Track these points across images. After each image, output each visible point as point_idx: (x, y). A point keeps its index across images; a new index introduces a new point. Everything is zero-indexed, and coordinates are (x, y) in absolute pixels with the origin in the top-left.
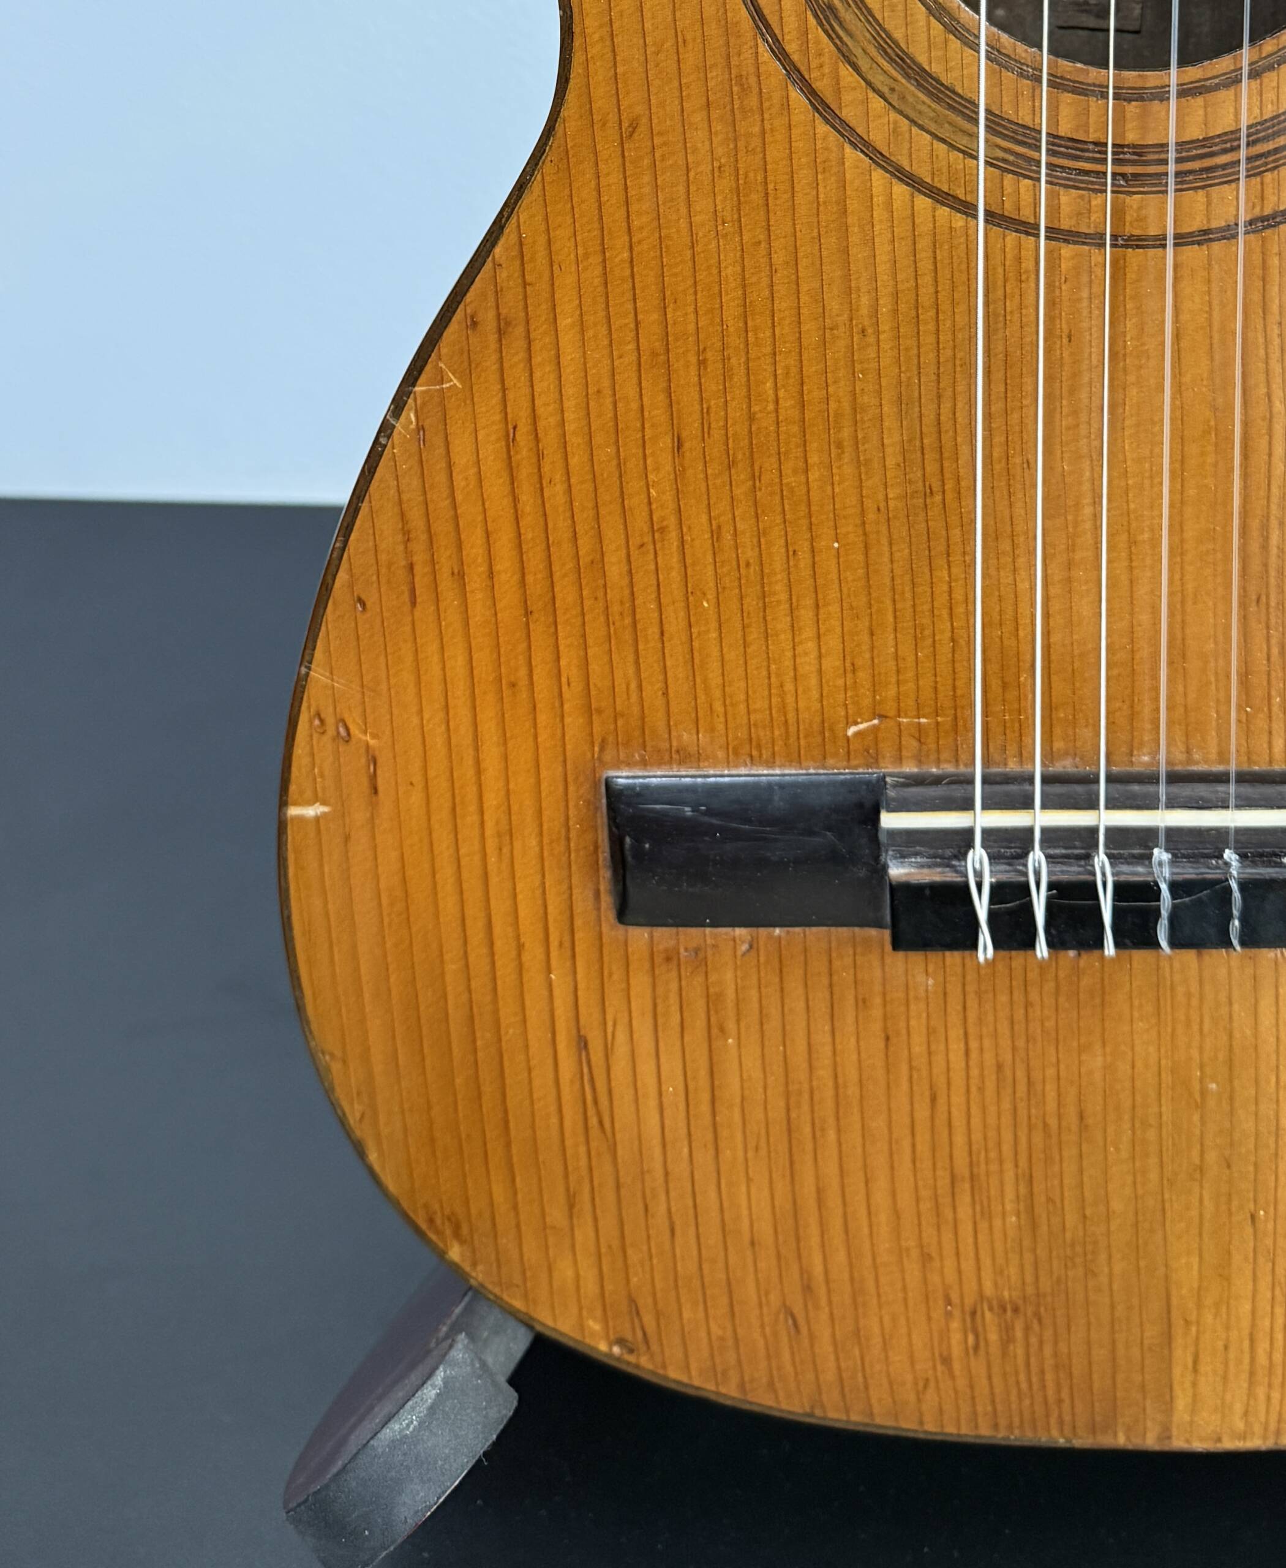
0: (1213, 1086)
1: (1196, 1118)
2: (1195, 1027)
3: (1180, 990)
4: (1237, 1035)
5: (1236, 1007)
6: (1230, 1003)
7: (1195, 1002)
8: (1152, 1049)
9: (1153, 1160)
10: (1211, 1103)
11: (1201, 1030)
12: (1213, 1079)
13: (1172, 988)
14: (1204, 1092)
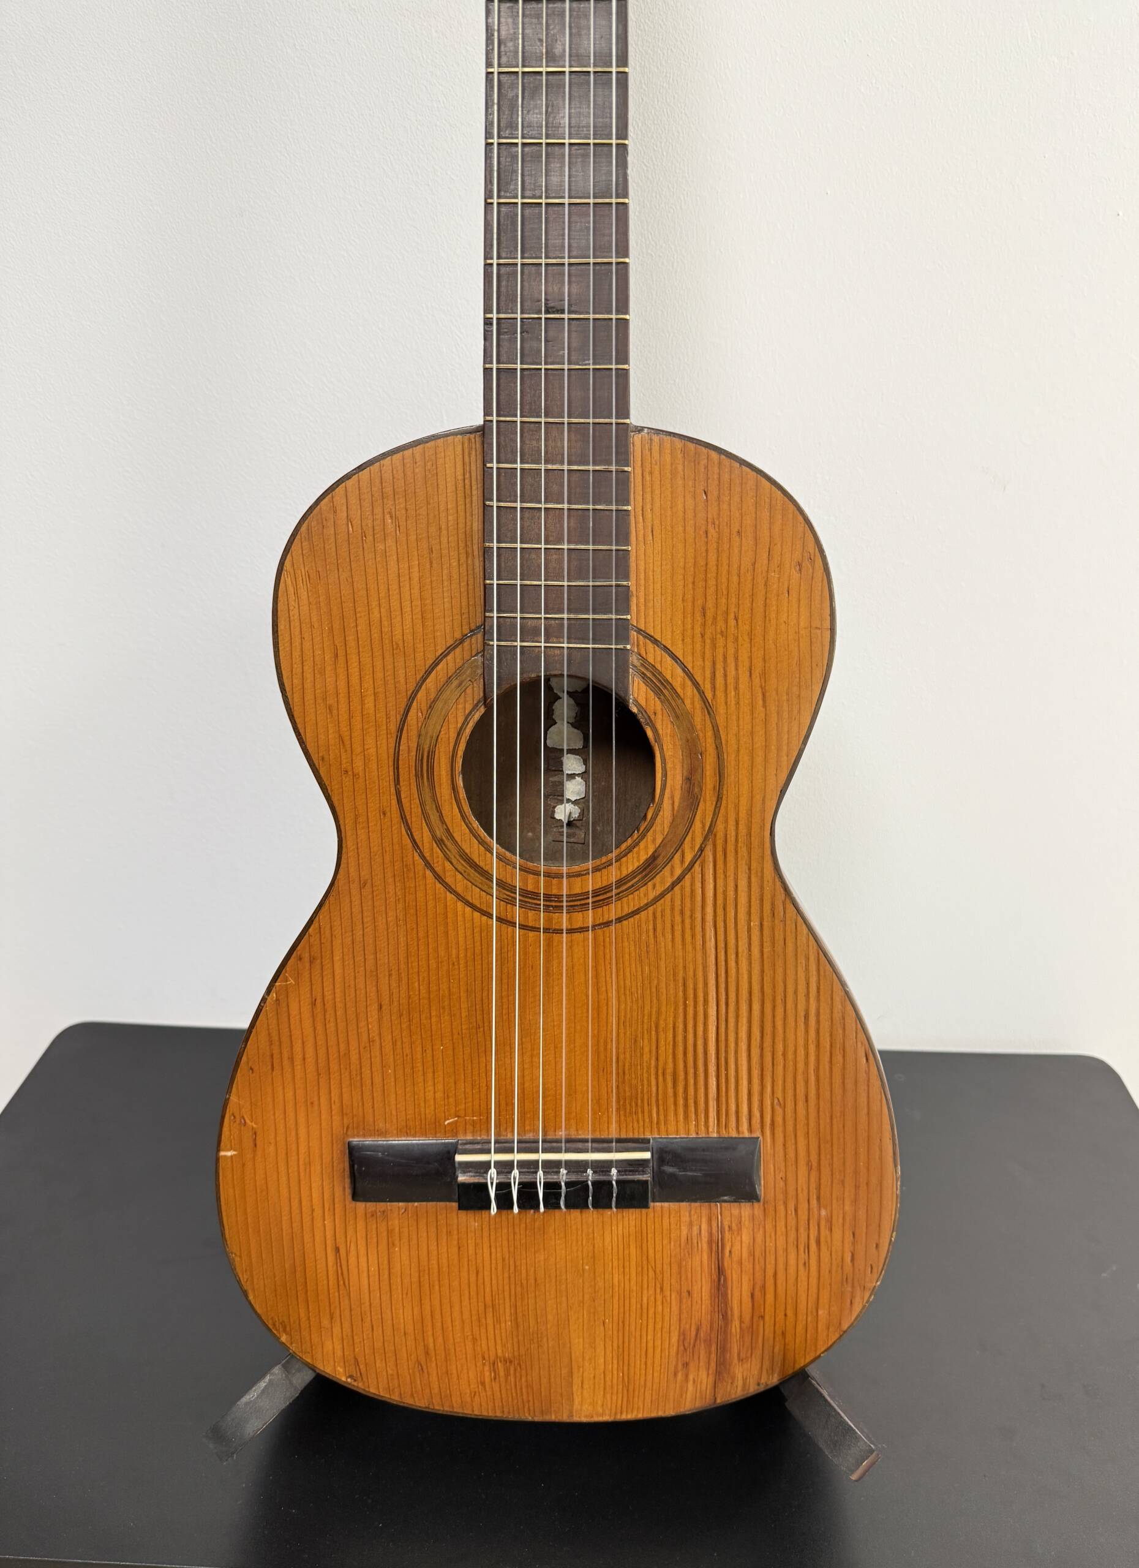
0: (587, 1267)
1: (581, 1281)
2: (580, 1243)
3: (574, 1227)
4: (596, 1246)
5: (595, 1234)
6: (593, 1233)
7: (580, 1232)
8: (563, 1252)
9: (564, 1299)
10: (586, 1274)
11: (582, 1244)
12: (587, 1265)
13: (571, 1227)
14: (583, 1270)
